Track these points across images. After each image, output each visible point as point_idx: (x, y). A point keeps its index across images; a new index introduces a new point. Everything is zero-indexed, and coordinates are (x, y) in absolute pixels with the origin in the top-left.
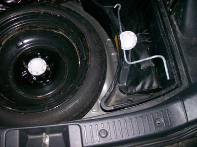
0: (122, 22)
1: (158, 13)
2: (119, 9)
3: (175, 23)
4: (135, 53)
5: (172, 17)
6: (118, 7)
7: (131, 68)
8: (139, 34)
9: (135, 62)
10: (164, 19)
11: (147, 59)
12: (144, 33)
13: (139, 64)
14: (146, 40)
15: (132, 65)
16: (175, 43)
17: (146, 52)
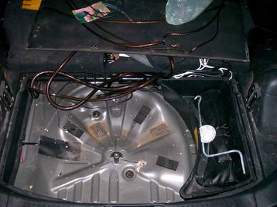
0: (202, 114)
1: (238, 109)
2: (200, 100)
3: (253, 120)
4: (213, 146)
5: (251, 113)
6: (198, 98)
7: (208, 161)
8: (217, 128)
9: (213, 155)
10: (243, 115)
11: (225, 153)
12: (223, 127)
13: (217, 158)
14: (225, 135)
15: (210, 158)
16: (252, 139)
17: (224, 146)
